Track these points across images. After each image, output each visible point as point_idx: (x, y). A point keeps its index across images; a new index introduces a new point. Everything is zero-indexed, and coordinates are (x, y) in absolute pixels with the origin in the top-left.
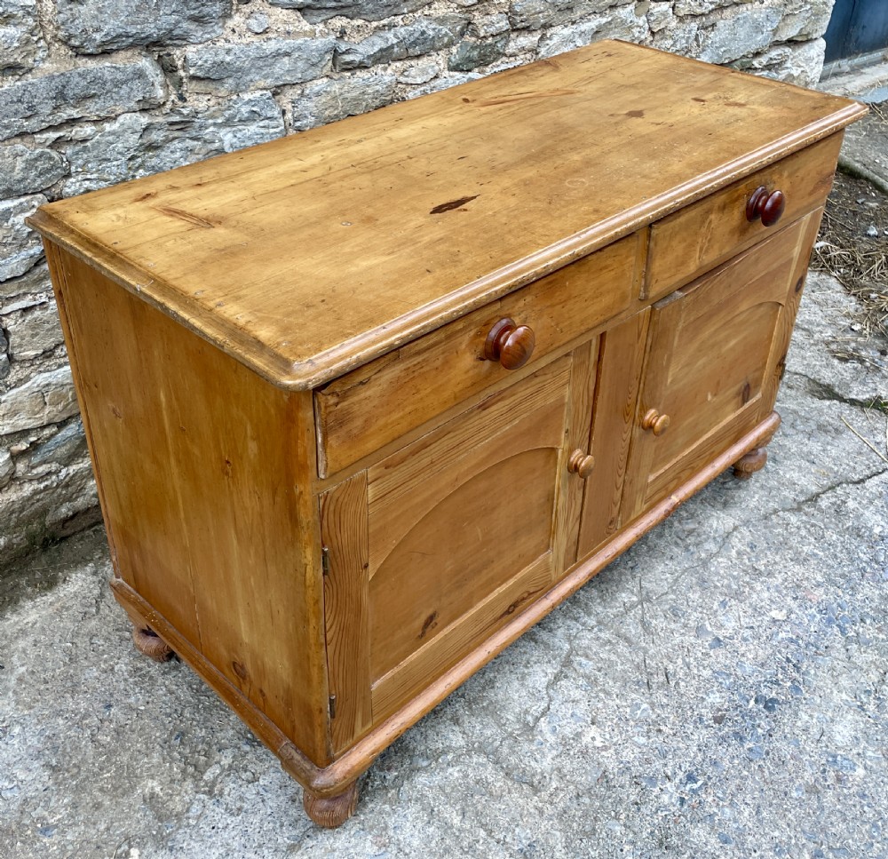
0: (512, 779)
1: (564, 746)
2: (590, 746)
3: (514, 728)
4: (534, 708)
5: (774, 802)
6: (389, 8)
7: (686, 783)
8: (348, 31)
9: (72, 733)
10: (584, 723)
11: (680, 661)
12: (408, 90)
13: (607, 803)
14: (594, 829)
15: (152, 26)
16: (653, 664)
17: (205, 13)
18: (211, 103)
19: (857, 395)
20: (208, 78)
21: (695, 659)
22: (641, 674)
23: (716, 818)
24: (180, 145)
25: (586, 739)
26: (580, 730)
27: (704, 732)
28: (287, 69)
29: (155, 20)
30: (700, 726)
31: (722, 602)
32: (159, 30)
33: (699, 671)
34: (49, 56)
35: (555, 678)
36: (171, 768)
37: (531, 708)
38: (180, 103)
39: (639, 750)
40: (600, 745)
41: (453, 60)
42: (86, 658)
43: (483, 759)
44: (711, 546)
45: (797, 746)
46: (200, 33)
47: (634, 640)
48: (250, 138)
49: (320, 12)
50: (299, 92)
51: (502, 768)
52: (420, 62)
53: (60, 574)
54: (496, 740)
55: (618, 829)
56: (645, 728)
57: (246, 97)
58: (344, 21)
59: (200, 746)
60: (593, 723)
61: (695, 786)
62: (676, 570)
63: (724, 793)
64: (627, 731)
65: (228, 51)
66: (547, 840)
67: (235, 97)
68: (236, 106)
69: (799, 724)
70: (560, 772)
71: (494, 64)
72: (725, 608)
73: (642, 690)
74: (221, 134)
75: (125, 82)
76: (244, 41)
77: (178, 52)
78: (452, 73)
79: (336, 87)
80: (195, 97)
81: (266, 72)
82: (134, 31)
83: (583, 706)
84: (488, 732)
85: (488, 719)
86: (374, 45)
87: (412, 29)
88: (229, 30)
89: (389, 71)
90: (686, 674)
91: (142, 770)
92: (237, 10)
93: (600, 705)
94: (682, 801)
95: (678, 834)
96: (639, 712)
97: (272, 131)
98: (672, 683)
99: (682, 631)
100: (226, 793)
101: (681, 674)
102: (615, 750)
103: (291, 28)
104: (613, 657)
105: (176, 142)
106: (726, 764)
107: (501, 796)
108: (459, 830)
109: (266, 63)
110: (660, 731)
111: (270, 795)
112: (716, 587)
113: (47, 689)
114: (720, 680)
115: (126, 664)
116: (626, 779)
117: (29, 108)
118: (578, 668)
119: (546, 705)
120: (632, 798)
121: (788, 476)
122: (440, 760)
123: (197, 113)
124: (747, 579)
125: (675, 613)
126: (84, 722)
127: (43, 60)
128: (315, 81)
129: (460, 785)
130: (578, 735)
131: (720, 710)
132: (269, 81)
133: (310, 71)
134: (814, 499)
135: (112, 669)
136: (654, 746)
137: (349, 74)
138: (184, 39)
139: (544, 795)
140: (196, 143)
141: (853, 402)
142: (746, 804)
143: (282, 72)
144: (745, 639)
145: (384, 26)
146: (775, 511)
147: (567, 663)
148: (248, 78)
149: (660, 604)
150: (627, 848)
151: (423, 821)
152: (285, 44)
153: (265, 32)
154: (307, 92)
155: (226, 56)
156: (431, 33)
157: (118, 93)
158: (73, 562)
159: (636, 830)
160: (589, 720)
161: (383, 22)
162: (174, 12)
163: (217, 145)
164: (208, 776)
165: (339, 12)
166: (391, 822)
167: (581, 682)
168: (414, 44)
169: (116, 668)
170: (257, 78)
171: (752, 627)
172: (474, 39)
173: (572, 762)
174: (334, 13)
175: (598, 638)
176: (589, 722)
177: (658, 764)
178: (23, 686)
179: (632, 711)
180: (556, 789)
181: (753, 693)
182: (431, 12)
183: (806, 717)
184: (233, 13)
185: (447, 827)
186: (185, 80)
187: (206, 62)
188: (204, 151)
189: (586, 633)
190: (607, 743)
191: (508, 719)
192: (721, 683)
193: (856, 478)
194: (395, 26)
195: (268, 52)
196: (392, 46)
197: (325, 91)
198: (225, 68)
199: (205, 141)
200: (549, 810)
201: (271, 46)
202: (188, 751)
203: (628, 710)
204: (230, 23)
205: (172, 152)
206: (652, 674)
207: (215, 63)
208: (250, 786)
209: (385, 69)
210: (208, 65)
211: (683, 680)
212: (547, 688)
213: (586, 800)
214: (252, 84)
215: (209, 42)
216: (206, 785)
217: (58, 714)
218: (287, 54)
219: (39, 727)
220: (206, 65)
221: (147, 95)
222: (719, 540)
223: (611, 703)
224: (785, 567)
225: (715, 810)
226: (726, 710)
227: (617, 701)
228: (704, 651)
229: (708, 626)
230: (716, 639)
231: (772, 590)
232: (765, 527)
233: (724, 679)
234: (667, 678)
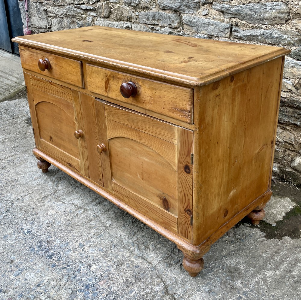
4: (66, 201)
5: (12, 250)
6: (258, 20)
8: (239, 25)
11: (75, 234)
13: (29, 214)
15: (174, 5)
16: (76, 227)
18: (190, 33)
20: (188, 25)
21: (76, 238)
22: (73, 224)
23: (13, 235)
25: (51, 210)
27: (45, 237)
28: (211, 30)
29: (175, 3)
30: (48, 237)
31: (102, 250)
32: (175, 7)
33: (70, 239)
34: (155, 7)
35: (76, 205)
38: (182, 30)
39: (43, 221)
40: (48, 213)
45: (30, 261)
46: (188, 11)
50: (218, 40)
51: (48, 196)
57: (200, 35)
58: (238, 20)
60: (57, 212)
64: (51, 219)
65: (194, 18)
67: (197, 34)
69: (38, 263)
72: (99, 250)
75: (166, 18)
76: (200, 17)
80: (186, 29)
81: (205, 29)
82: (169, 5)
83: (64, 210)
84: (61, 193)
88: (198, 12)
92: (201, 7)
94: (23, 229)
96: (57, 222)
98: (66, 231)
99: (89, 236)
101: (69, 234)
102: (45, 216)
103: (215, 17)
106: (31, 241)
109: (205, 26)
110: (49, 227)
112: (111, 249)
117: (148, 18)
118: (79, 210)
119: (66, 203)
120: (28, 218)
123: (185, 34)
127: (154, 8)
128: (223, 38)
130: (53, 209)
131: (52, 243)
132: (207, 32)
133: (220, 33)
137: (237, 40)
138: (184, 11)
145: (257, 27)
152: (211, 21)
153: (206, 15)
155: (193, 20)
156: (276, 36)
157: (165, 21)
160: (58, 211)
161: (256, 25)
162: (179, 2)
165: (235, 16)
167: (73, 211)
168: (267, 37)
170: (203, 30)
171: (87, 257)
174: (233, 16)
177: (37, 225)
179: (58, 221)
181: (56, 252)
182: (281, 27)
183: (40, 265)
186: (184, 24)
187: (187, 19)
189: (93, 212)
194: (262, 29)
195: (205, 22)
198: (193, 23)
201: (206, 21)
204: (199, 11)
206: (71, 227)
207: (189, 20)
212: (72, 203)
213: (32, 210)
215: (191, 14)
218: (212, 25)
221: (171, 24)
223: (63, 216)
224: (122, 276)
225: (16, 235)
226: (52, 244)
227: (63, 218)
228: (79, 241)
229: (91, 244)
230: (84, 246)
231: (107, 268)
232: (151, 276)
233: (64, 245)
234: (69, 230)
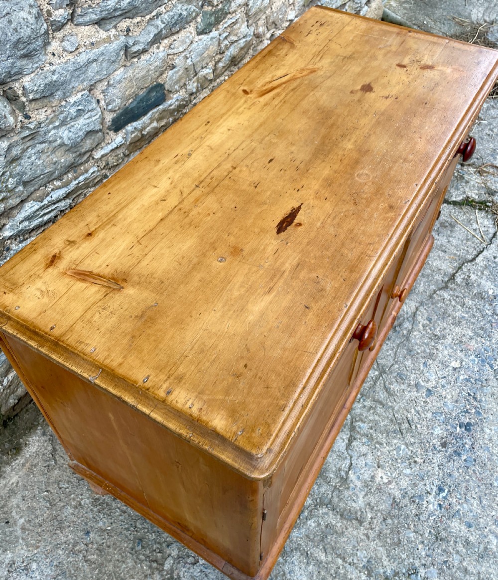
0: (345, 519)
1: (367, 487)
2: (381, 483)
3: (335, 482)
4: (344, 465)
5: (487, 492)
6: (156, 3)
7: (439, 494)
8: (131, 29)
9: (70, 559)
10: (374, 469)
11: (413, 411)
12: (175, 58)
13: (401, 519)
14: (400, 540)
16: (399, 417)
17: (31, 49)
18: (48, 112)
19: (456, 198)
20: (44, 97)
21: (421, 406)
22: (395, 425)
23: (461, 512)
24: (34, 151)
25: (378, 479)
26: (372, 474)
27: (439, 455)
28: (96, 71)
30: (435, 452)
31: (424, 363)
33: (425, 415)
35: (349, 441)
36: (142, 567)
37: (341, 466)
38: (26, 121)
39: (408, 479)
40: (386, 481)
41: (199, 27)
42: (60, 500)
43: (325, 510)
44: (407, 325)
45: (489, 451)
46: (30, 65)
47: (384, 402)
48: (80, 130)
49: (111, 20)
50: (106, 83)
51: (337, 512)
52: (180, 36)
53: (21, 440)
54: (328, 494)
55: (412, 535)
56: (407, 462)
57: (72, 100)
58: (128, 22)
59: (155, 546)
60: (379, 467)
61: (444, 494)
62: (393, 347)
63: (460, 494)
64: (399, 467)
65: (54, 72)
66: (376, 554)
67: (64, 103)
68: (66, 109)
69: (486, 436)
70: (370, 505)
71: (224, 21)
72: (427, 367)
73: (398, 436)
74: (60, 133)
76: (63, 60)
77: (17, 85)
78: (200, 37)
79: (130, 73)
80: (36, 113)
81: (82, 78)
83: (370, 456)
84: (323, 490)
85: (320, 480)
86: (149, 33)
87: (172, 14)
88: (50, 55)
89: (162, 48)
90: (419, 419)
91: (124, 574)
92: (53, 37)
93: (379, 454)
94: (440, 505)
95: (444, 529)
96: (401, 452)
97: (94, 119)
98: (414, 427)
99: (409, 389)
100: (182, 576)
101: (416, 420)
102: (396, 482)
103: (94, 40)
104: (377, 418)
105: (30, 150)
106: (456, 474)
107: (343, 533)
108: (326, 563)
109: (82, 72)
110: (415, 462)
111: (209, 571)
112: (418, 353)
113: (43, 531)
114: (438, 418)
115: (88, 498)
116: (406, 501)
118: (359, 430)
119: (349, 461)
120: (414, 512)
121: (435, 265)
122: (301, 517)
123: (40, 124)
124: (433, 344)
125: (401, 378)
126: (76, 549)
128: (116, 73)
129: (317, 531)
130: (373, 477)
131: (442, 438)
132: (85, 84)
133: (112, 67)
134: (453, 277)
135: (80, 504)
136: (416, 473)
137: (136, 60)
138: (20, 73)
139: (366, 524)
140: (44, 145)
141: (455, 203)
142: (473, 498)
143: (93, 74)
144: (443, 386)
145: (154, 17)
146: (435, 292)
147: (353, 428)
148: (71, 86)
149: (391, 373)
150: (420, 546)
151: (304, 563)
152: (92, 54)
153: (77, 49)
154: (112, 82)
155: (53, 76)
156: (185, 13)
158: (27, 429)
159: (421, 533)
160: (376, 465)
161: (153, 14)
162: (9, 57)
163: (59, 141)
164: (167, 566)
165: (124, 16)
166: (286, 569)
167: (364, 440)
168: (176, 24)
169: (82, 502)
170: (77, 84)
171: (445, 377)
172: (210, 8)
173: (374, 497)
174: (120, 19)
175: (364, 407)
176: (377, 467)
177: (421, 485)
178: (27, 533)
179: (397, 453)
180: (371, 518)
181: (457, 422)
183: (488, 431)
184: (50, 40)
185: (319, 563)
186: (26, 103)
187: (40, 86)
188: (51, 149)
190: (390, 479)
191: (331, 478)
192: (439, 420)
193: (470, 257)
194: (161, 14)
195: (82, 64)
196: (161, 30)
197: (124, 78)
198: (54, 85)
199: (50, 142)
200: (372, 534)
201: (83, 59)
202: (148, 552)
203: (395, 452)
204: (50, 49)
205: (29, 158)
206: (401, 424)
207: (46, 84)
208: (195, 567)
209: (158, 48)
210: (41, 88)
211: (418, 424)
212: (347, 449)
213: (389, 521)
214: (74, 90)
215: (38, 69)
216: (167, 574)
217: (57, 547)
218: (95, 60)
219: (48, 560)
220: (40, 88)
221: (3, 126)
222: (411, 319)
223: (385, 450)
224: (450, 330)
225: (459, 507)
226: (446, 437)
227: (388, 448)
228: (424, 400)
229: (421, 382)
230: (428, 390)
231: (448, 348)
232: (433, 304)
233: (439, 417)
234: (410, 424)
